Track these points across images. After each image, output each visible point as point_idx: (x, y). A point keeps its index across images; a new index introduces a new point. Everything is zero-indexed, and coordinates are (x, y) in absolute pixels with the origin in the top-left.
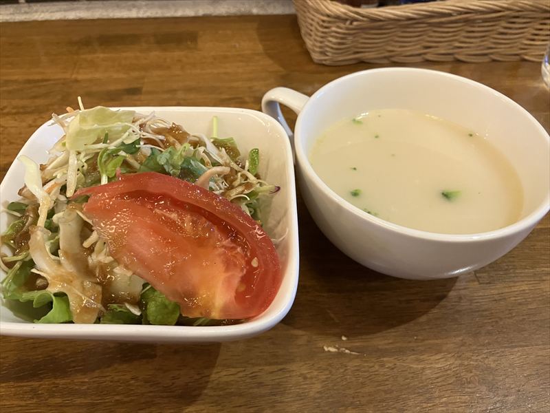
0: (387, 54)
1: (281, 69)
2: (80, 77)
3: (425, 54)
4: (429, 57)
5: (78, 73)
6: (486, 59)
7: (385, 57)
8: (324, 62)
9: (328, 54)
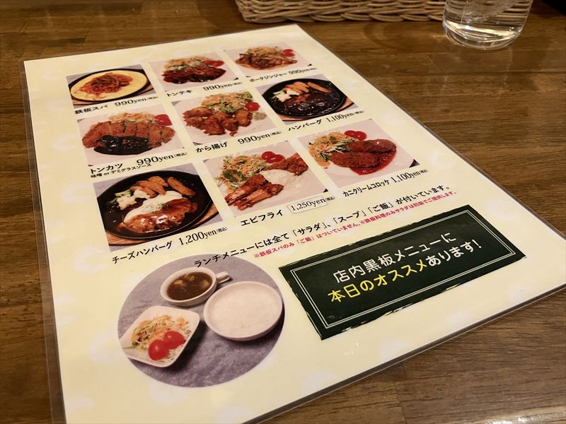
0: (309, 13)
1: (214, 26)
2: (27, 31)
3: (343, 13)
4: (347, 16)
5: (26, 29)
6: (397, 19)
7: (308, 16)
8: (253, 20)
9: (256, 11)
